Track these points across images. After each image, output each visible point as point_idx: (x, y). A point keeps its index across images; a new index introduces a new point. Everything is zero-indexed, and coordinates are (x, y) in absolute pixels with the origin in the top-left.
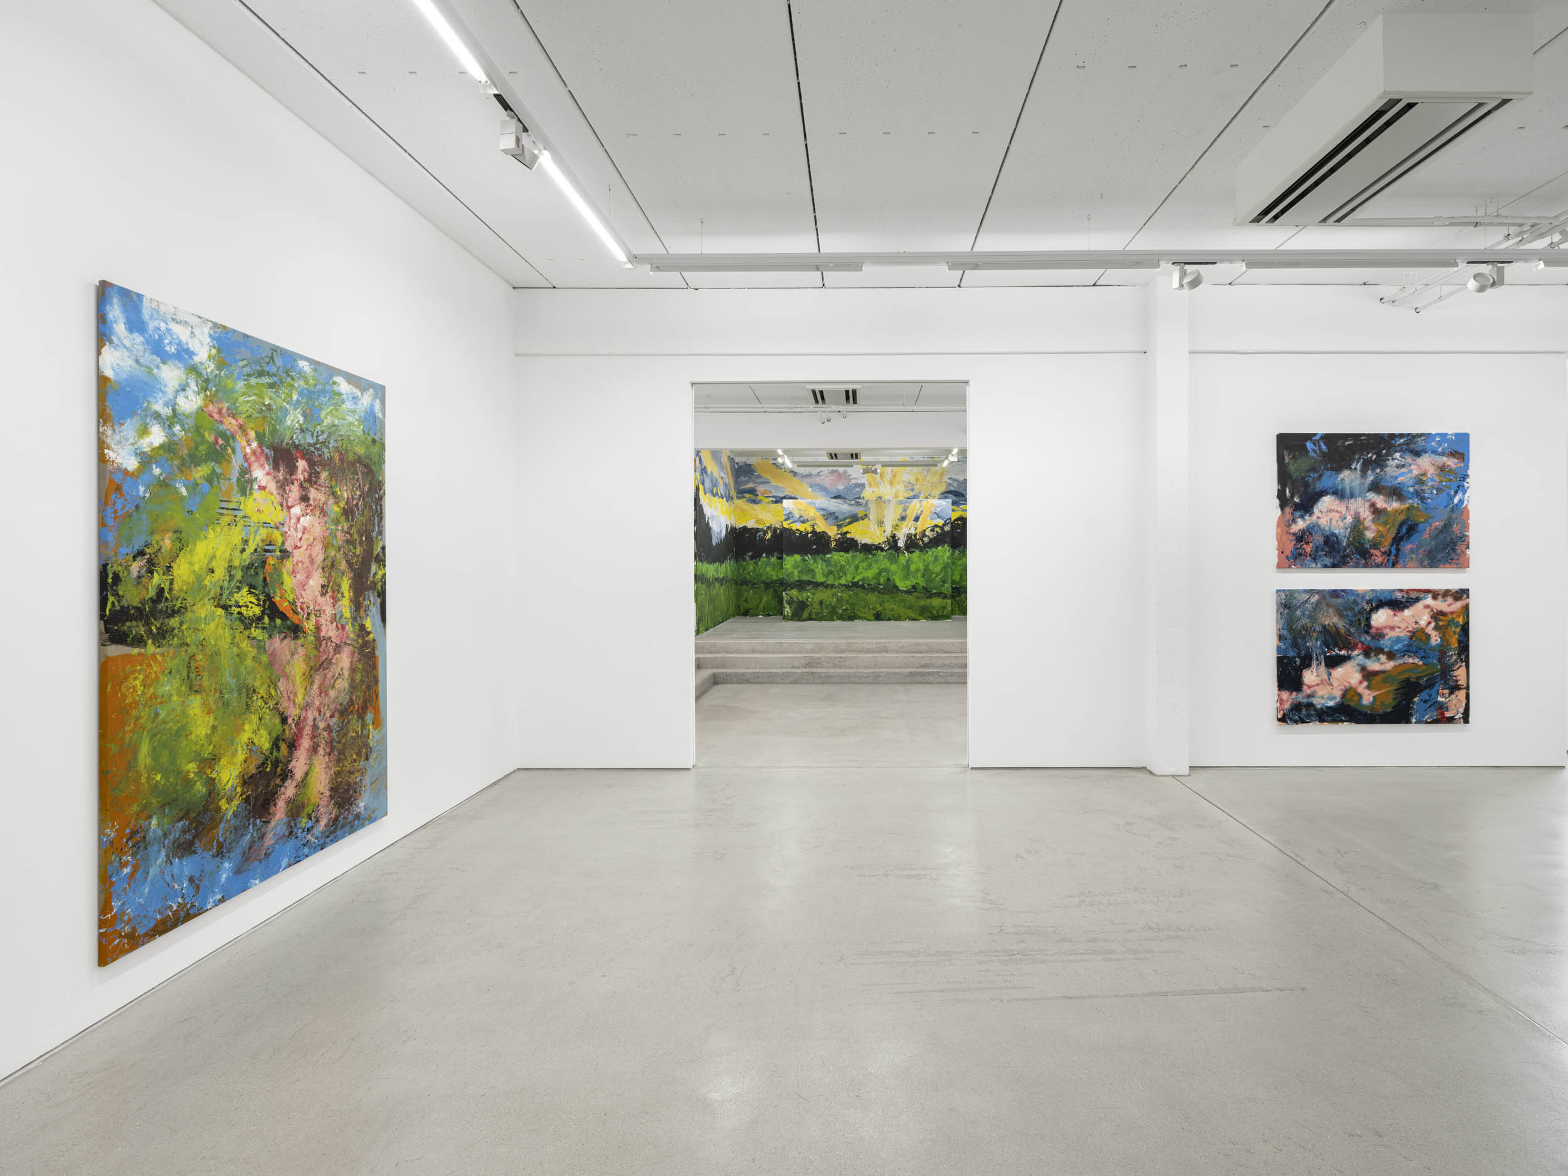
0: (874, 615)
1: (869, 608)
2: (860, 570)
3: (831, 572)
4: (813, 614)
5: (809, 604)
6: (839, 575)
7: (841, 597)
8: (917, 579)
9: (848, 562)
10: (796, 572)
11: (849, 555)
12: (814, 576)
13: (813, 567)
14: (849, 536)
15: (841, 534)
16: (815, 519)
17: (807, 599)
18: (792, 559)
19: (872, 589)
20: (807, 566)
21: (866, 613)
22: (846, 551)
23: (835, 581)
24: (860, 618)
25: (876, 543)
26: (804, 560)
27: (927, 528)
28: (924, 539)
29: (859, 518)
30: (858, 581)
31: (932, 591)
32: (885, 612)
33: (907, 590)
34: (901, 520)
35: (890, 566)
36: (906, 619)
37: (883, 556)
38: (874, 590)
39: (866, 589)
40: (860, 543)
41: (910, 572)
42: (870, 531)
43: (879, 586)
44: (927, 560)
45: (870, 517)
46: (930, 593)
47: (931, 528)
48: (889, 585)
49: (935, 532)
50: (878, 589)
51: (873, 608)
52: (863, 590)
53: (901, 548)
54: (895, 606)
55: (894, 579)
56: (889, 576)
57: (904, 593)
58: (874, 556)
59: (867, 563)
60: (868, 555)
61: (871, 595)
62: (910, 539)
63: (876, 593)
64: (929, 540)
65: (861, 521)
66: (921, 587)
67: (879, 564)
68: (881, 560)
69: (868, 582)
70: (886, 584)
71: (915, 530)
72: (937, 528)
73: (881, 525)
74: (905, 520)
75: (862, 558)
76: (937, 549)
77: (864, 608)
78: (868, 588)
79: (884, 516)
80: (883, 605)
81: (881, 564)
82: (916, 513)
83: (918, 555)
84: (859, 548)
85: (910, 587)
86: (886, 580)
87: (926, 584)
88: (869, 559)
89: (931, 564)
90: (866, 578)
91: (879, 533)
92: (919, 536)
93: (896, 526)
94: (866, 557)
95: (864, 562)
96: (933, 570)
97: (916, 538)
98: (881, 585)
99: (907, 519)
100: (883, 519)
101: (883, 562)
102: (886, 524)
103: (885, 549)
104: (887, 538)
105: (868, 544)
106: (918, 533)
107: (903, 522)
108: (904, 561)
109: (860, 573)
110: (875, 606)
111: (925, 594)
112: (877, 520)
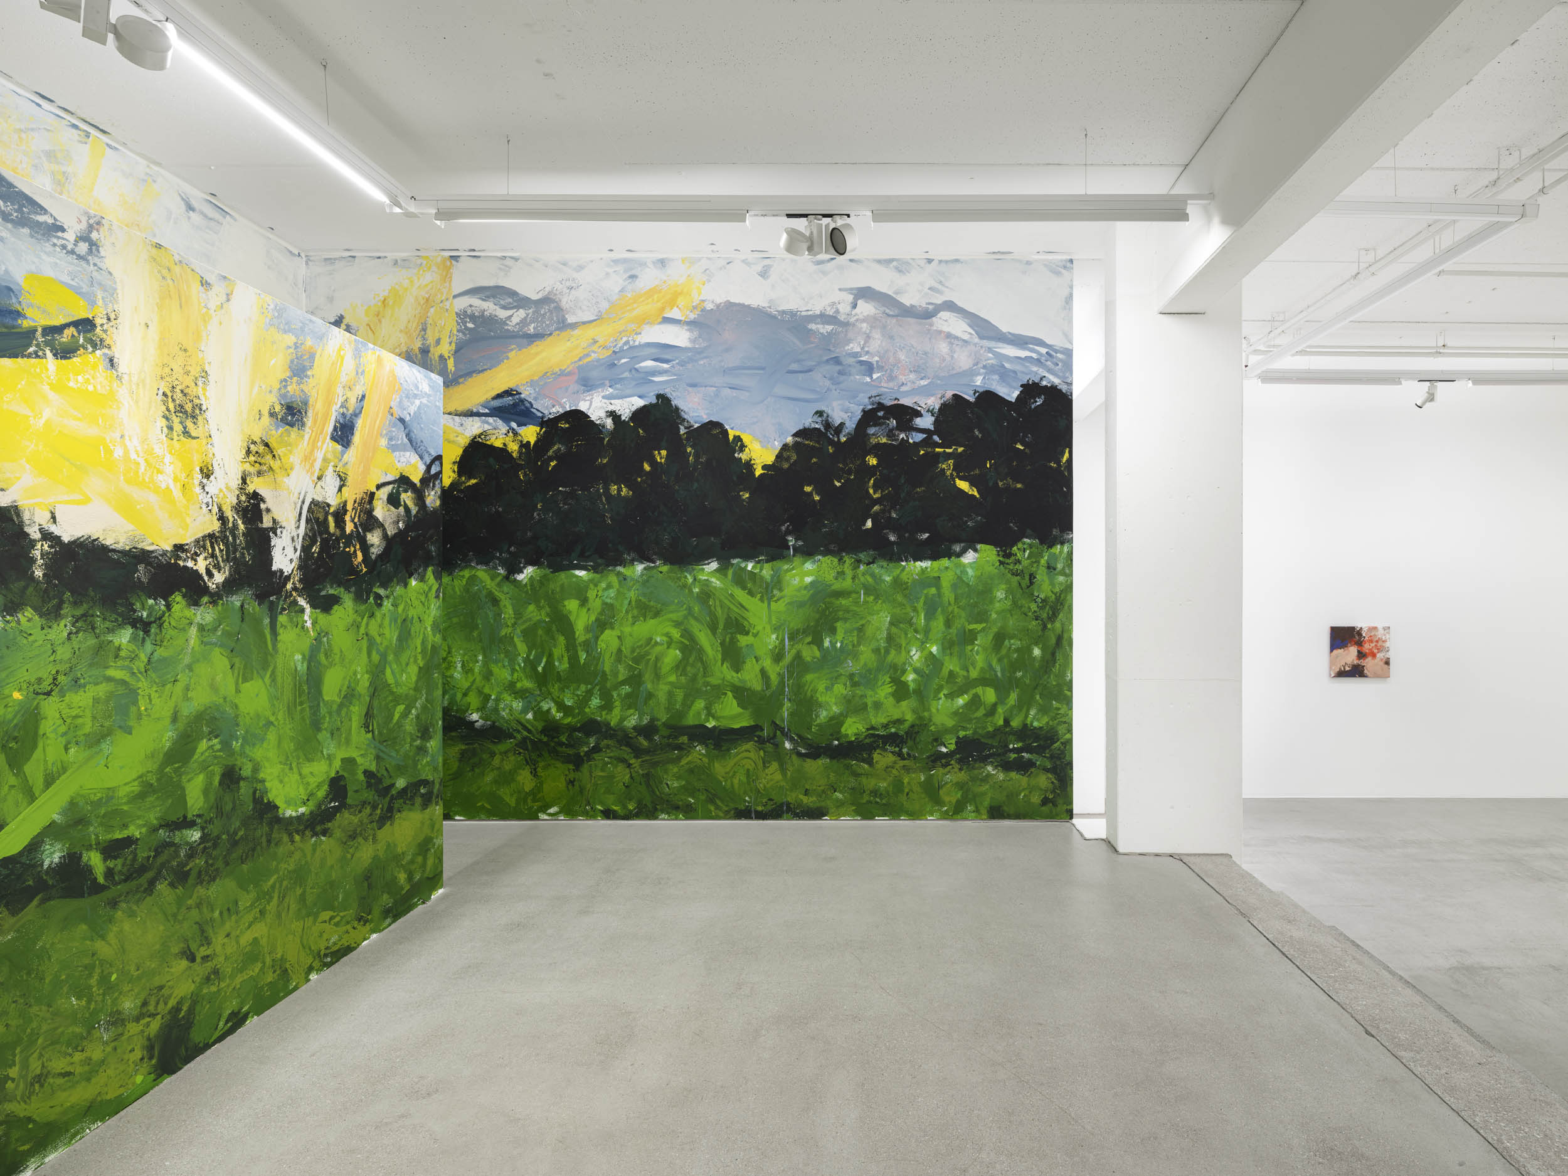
0: (151, 1048)
2: (48, 752)
19: (135, 872)
27: (379, 487)
28: (369, 536)
29: (32, 332)
30: (34, 846)
31: (393, 785)
32: (214, 989)
33: (311, 813)
34: (284, 420)
35: (238, 691)
36: (310, 969)
37: (202, 628)
38: (150, 875)
39: (97, 889)
40: (46, 536)
41: (323, 710)
42: (118, 452)
43: (177, 837)
44: (378, 639)
45: (116, 352)
46: (388, 799)
47: (389, 488)
48: (234, 809)
49: (401, 509)
50: (177, 853)
51: (145, 1004)
52: (75, 904)
53: (288, 578)
54: (260, 930)
55: (256, 769)
56: (231, 753)
57: (301, 833)
58: (147, 632)
59: (102, 690)
60: (110, 631)
61: (132, 915)
62: (321, 534)
63: (162, 887)
64: (384, 544)
65: (50, 362)
66: (361, 777)
67: (180, 686)
68: (187, 660)
69: (110, 828)
70: (218, 808)
71: (340, 490)
72: (406, 491)
73: (189, 424)
74: (303, 425)
75: (64, 653)
76: (406, 585)
77: (77, 1044)
78: (109, 873)
79: (205, 374)
80: (203, 951)
81: (187, 689)
82: (341, 399)
83: (350, 620)
84: (39, 573)
85: (321, 794)
86: (216, 780)
87: (378, 758)
88: (117, 656)
89: (391, 657)
90: (98, 804)
91: (176, 479)
92: (353, 520)
93: (261, 448)
94: (92, 641)
95: (76, 684)
96: (397, 684)
97: (343, 529)
98: (191, 824)
99: (309, 422)
100: (200, 393)
101: (202, 669)
102: (213, 427)
103: (212, 586)
104: (222, 518)
105: (105, 549)
106: (349, 507)
107: (294, 432)
108: (298, 657)
109: (49, 781)
110: (157, 981)
111: (374, 808)
112: (164, 387)
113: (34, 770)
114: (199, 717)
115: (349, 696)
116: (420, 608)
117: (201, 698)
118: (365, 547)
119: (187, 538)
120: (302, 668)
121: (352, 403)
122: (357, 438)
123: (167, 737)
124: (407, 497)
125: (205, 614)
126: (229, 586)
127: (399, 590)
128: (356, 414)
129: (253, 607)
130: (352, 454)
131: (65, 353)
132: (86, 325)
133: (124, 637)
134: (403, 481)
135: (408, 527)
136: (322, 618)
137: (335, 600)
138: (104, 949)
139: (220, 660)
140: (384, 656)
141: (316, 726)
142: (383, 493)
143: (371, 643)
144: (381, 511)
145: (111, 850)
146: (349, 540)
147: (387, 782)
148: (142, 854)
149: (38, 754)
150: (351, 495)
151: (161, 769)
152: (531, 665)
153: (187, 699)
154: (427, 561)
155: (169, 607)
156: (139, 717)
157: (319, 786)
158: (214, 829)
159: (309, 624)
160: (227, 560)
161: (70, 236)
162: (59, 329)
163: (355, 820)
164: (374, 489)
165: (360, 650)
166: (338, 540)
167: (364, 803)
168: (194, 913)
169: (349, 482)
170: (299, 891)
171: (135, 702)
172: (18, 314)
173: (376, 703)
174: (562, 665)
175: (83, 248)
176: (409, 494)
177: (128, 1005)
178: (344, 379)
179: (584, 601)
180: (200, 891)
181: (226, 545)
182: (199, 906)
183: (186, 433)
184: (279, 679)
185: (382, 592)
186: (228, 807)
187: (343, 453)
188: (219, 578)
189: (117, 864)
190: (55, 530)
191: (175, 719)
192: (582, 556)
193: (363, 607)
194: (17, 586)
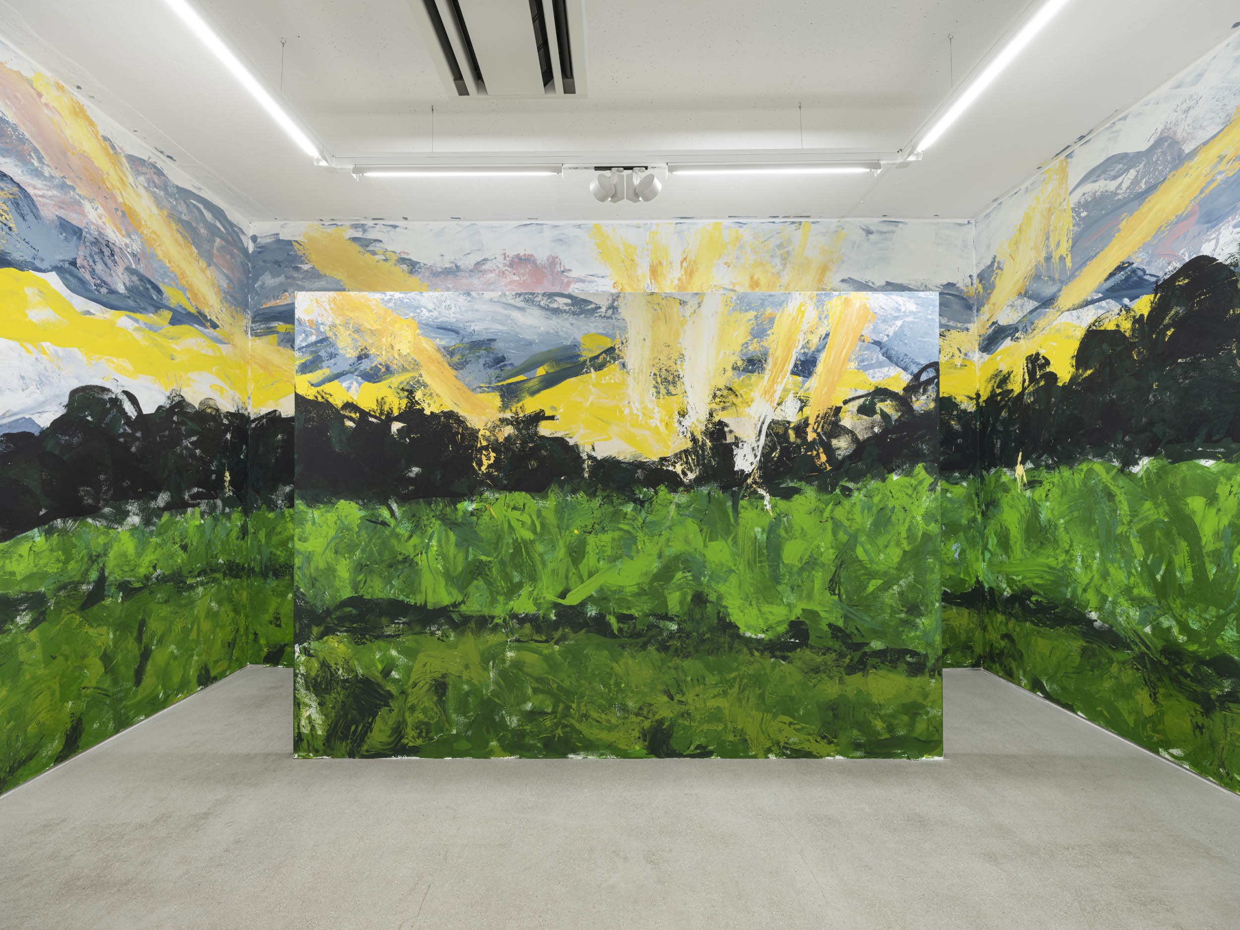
0: (644, 735)
1: (624, 708)
2: (590, 561)
3: (477, 570)
4: (410, 732)
5: (392, 688)
6: (508, 578)
7: (517, 664)
8: (810, 597)
9: (543, 531)
10: (344, 570)
11: (550, 503)
12: (412, 585)
13: (408, 548)
14: (545, 429)
15: (515, 422)
16: (416, 365)
17: (386, 673)
18: (331, 517)
19: (635, 635)
20: (385, 544)
21: (611, 728)
22: (537, 488)
23: (493, 602)
24: (589, 746)
25: (651, 454)
26: (376, 522)
27: (846, 402)
28: (835, 442)
29: (585, 361)
30: (583, 604)
31: (867, 644)
32: (687, 723)
33: (770, 640)
34: (746, 370)
35: (705, 546)
36: (769, 750)
37: (678, 506)
38: (645, 639)
39: (613, 636)
40: (590, 457)
41: (782, 570)
42: (627, 411)
43: (662, 624)
44: (847, 523)
45: (626, 359)
46: (859, 653)
47: (862, 400)
48: (702, 618)
49: (878, 417)
50: (661, 634)
51: (641, 709)
52: (602, 639)
53: (749, 475)
54: (722, 703)
55: (720, 598)
56: (701, 584)
57: (762, 653)
58: (643, 506)
59: (617, 534)
60: (621, 504)
61: (633, 657)
62: (780, 443)
63: (651, 648)
64: (854, 447)
65: (593, 374)
66: (826, 628)
67: (663, 539)
68: (668, 523)
69: (621, 607)
70: (690, 615)
71: (801, 409)
72: (883, 401)
73: (671, 388)
74: (763, 369)
75: (597, 514)
76: (884, 480)
77: (604, 710)
78: (620, 630)
79: (682, 356)
80: (678, 697)
81: (668, 540)
82: (802, 343)
83: (813, 506)
84: (586, 475)
85: (782, 629)
86: (689, 598)
87: (846, 617)
88: (625, 518)
89: (863, 539)
90: (614, 592)
91: (661, 421)
92: (815, 431)
93: (725, 392)
94: (611, 509)
95: (603, 530)
96: (871, 561)
97: (805, 439)
98: (671, 619)
99: (769, 366)
100: (678, 367)
101: (678, 529)
102: (687, 386)
103: (686, 481)
104: (694, 440)
105: (619, 462)
106: (811, 421)
107: (754, 377)
108: (758, 529)
109: (591, 575)
110: (648, 700)
111: (841, 656)
112: (655, 370)
113: (584, 568)
114: (677, 558)
115: (811, 563)
116: (905, 501)
117: (677, 547)
118: (830, 451)
119: (669, 453)
120: (762, 537)
121: (815, 341)
122: (820, 368)
123: (655, 566)
124: (887, 406)
125: (681, 498)
126: (698, 481)
127: (874, 484)
128: (819, 350)
129: (718, 494)
130: (813, 382)
131: (599, 368)
132: (610, 351)
133: (629, 508)
134: (882, 393)
135: (885, 431)
136: (782, 504)
137: (797, 491)
138: (618, 669)
139: (692, 526)
140: (854, 539)
141: (776, 579)
142: (854, 406)
143: (837, 525)
144: (847, 420)
145: (622, 618)
146: (811, 446)
147: (858, 639)
148: (639, 627)
149: (585, 561)
150: (811, 412)
151: (651, 583)
152: (1149, 571)
153: (668, 546)
154: (916, 457)
155: (656, 493)
156: (638, 551)
157: (779, 623)
158: (688, 627)
159: (768, 507)
160: (698, 465)
161: (603, 309)
162: (597, 357)
163: (819, 659)
164: (841, 405)
165: (824, 530)
166: (798, 447)
167: (828, 649)
168: (673, 672)
169: (811, 402)
170: (758, 692)
171: (635, 543)
172: (579, 356)
173: (843, 574)
174: (1186, 577)
175: (610, 312)
176: (888, 402)
177: (631, 704)
178: (805, 327)
179: (1212, 499)
180: (677, 661)
181: (697, 456)
182: (676, 668)
183: (669, 393)
184: (740, 543)
185: (851, 485)
186: (698, 617)
187: (804, 383)
188: (691, 476)
189: (625, 627)
190: (593, 454)
191: (660, 556)
192: (1209, 440)
193: (827, 497)
194: (577, 481)
